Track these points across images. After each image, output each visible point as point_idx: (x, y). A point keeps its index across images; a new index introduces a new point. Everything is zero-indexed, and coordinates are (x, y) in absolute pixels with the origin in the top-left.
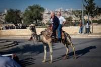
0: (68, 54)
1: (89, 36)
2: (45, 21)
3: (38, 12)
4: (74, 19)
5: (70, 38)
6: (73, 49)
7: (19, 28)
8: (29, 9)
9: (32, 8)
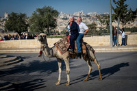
0: (91, 74)
1: (119, 49)
2: (59, 29)
3: (50, 17)
4: (99, 26)
5: (93, 52)
6: (98, 66)
7: (25, 38)
8: (38, 13)
9: (42, 12)
